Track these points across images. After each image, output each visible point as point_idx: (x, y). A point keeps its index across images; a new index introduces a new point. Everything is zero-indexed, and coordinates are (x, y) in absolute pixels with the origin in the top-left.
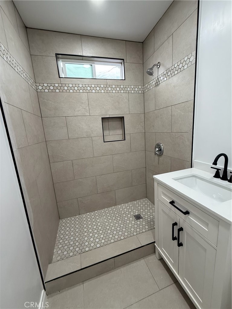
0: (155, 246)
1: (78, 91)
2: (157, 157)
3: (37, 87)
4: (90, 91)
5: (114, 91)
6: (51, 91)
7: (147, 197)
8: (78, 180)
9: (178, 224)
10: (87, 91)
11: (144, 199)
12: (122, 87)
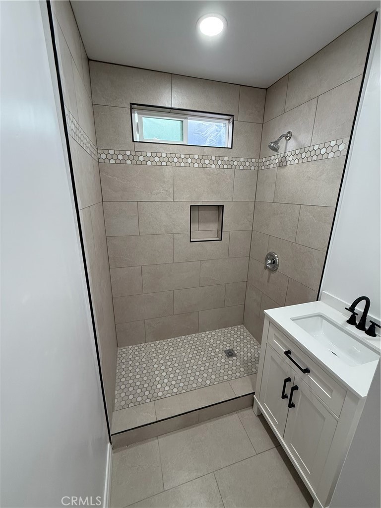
0: (254, 398)
1: (159, 163)
2: (267, 271)
3: (99, 155)
4: (178, 164)
5: (213, 166)
6: (119, 162)
7: (243, 324)
8: (149, 294)
9: (292, 380)
10: (173, 164)
11: (239, 326)
12: (226, 159)
